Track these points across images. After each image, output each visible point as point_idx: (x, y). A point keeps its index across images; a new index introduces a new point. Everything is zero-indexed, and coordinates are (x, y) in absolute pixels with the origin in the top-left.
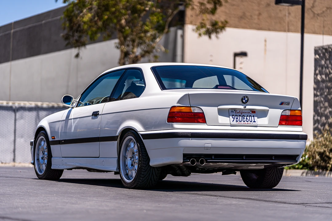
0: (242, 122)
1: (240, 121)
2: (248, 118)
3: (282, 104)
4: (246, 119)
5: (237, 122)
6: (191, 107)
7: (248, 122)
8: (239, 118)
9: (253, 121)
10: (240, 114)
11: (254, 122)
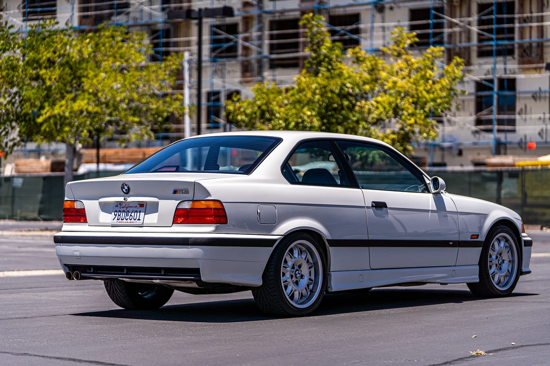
0: (125, 220)
1: (122, 219)
2: (133, 214)
3: (175, 192)
4: (131, 215)
5: (118, 221)
6: (75, 201)
7: (131, 221)
8: (121, 216)
9: (138, 218)
10: (125, 209)
11: (139, 220)
